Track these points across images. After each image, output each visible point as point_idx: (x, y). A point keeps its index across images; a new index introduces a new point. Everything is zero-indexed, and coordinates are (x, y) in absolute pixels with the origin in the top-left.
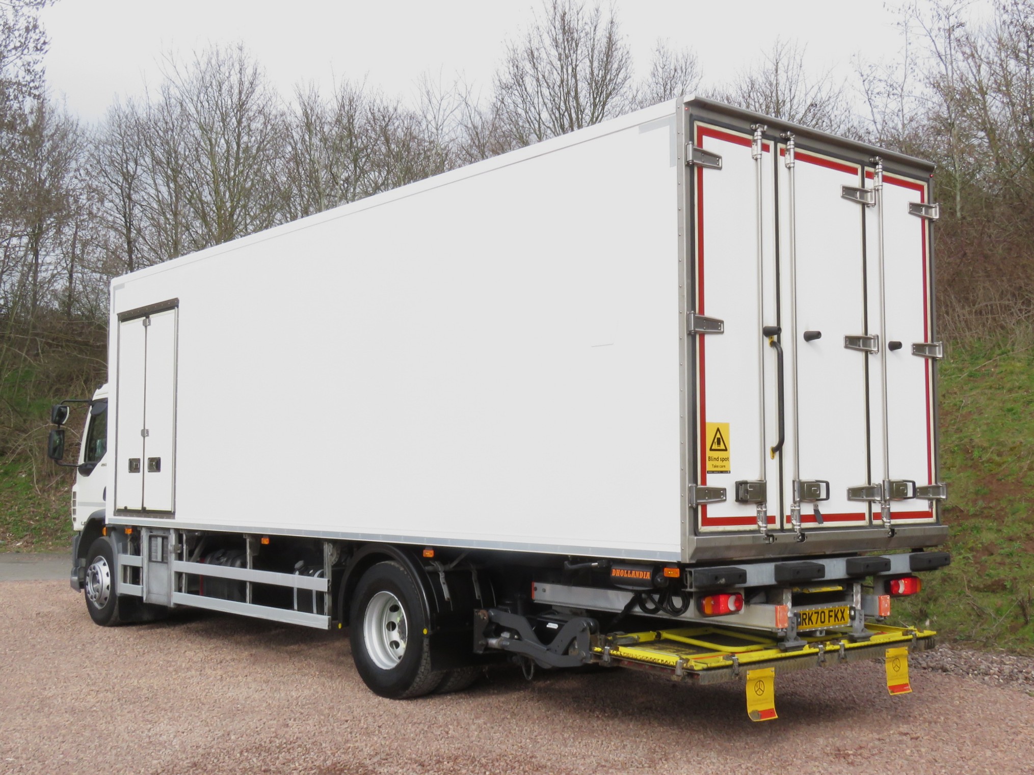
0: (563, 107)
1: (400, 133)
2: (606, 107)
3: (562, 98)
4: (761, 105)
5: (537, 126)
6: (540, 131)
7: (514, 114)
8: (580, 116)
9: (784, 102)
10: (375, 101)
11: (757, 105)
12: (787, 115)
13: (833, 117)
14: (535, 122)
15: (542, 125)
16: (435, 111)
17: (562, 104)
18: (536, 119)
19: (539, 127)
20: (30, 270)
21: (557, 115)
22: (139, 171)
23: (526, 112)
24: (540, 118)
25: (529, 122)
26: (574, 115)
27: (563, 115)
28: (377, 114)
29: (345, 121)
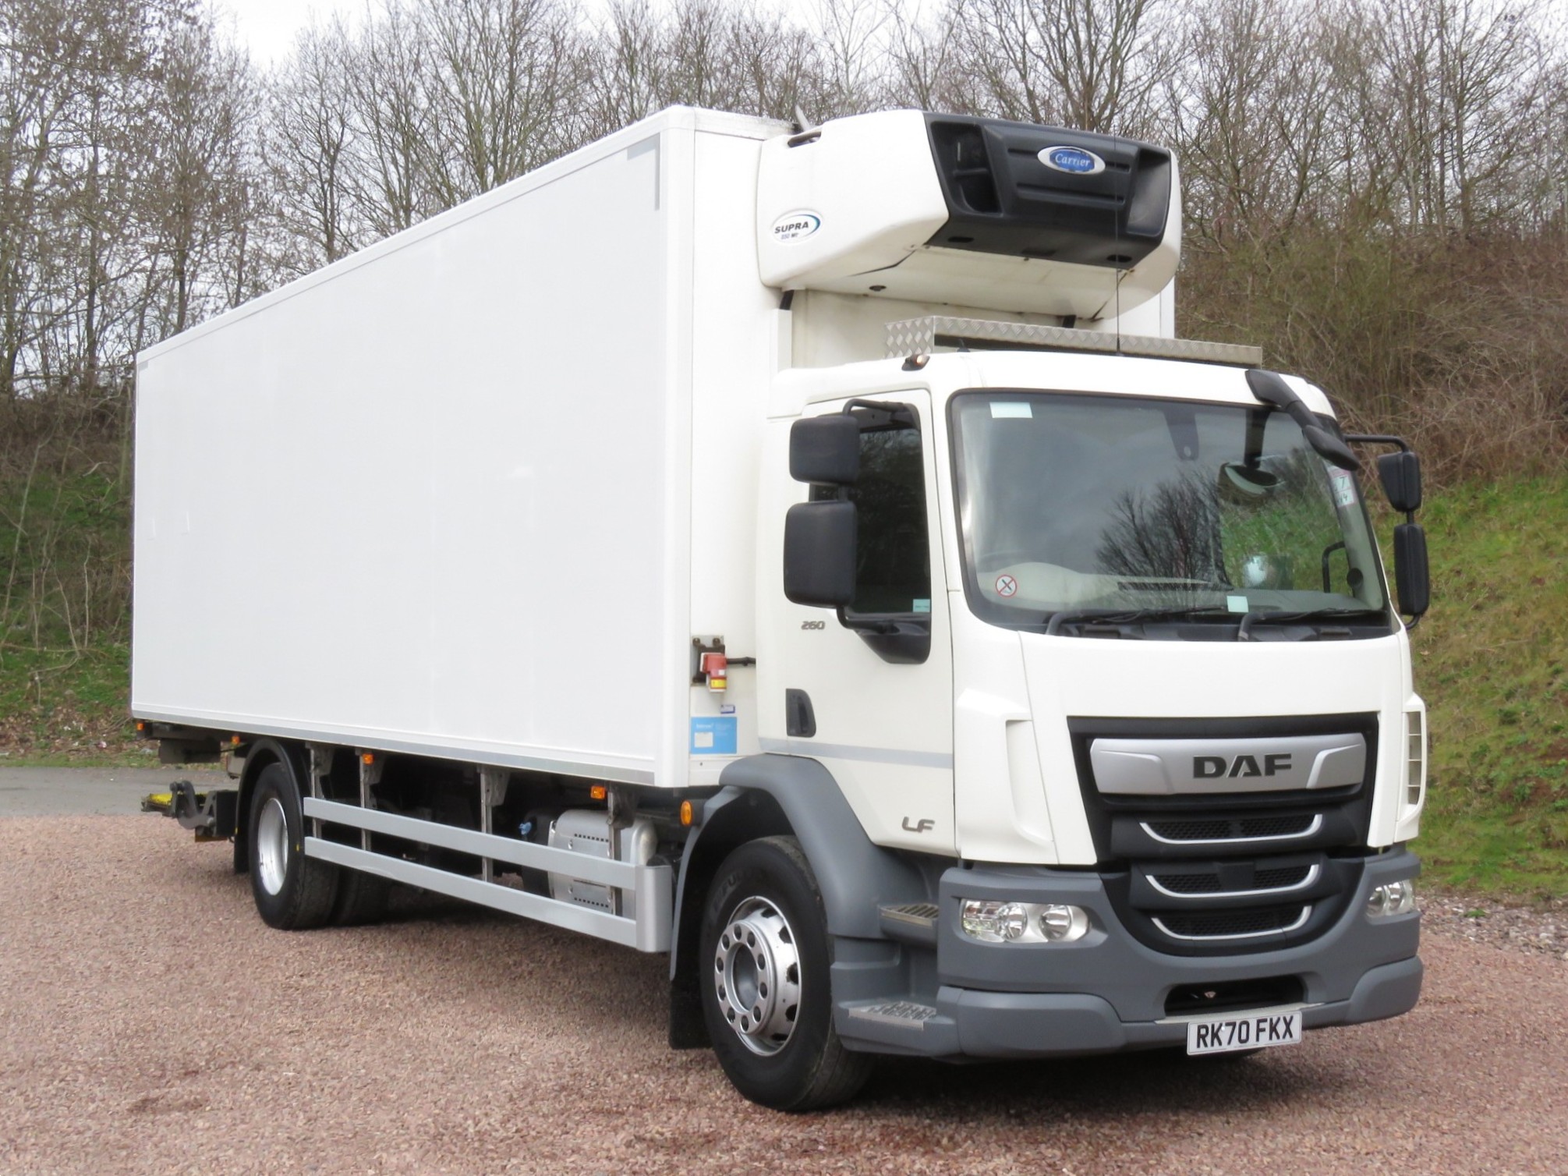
0: (1064, 21)
1: (781, 67)
2: (1141, 20)
3: (1063, 6)
4: (1412, 14)
5: (1019, 55)
6: (1025, 64)
7: (980, 34)
8: (1094, 37)
9: (1454, 9)
10: (741, 14)
11: (1406, 15)
12: (1459, 31)
13: (1541, 37)
14: (1016, 48)
15: (1027, 51)
16: (844, 30)
17: (1063, 15)
18: (1017, 42)
19: (1024, 57)
20: (171, 303)
21: (1054, 35)
22: (348, 137)
23: (1001, 30)
24: (1025, 42)
25: (1004, 47)
26: (1083, 36)
27: (1065, 35)
28: (745, 38)
29: (691, 50)
